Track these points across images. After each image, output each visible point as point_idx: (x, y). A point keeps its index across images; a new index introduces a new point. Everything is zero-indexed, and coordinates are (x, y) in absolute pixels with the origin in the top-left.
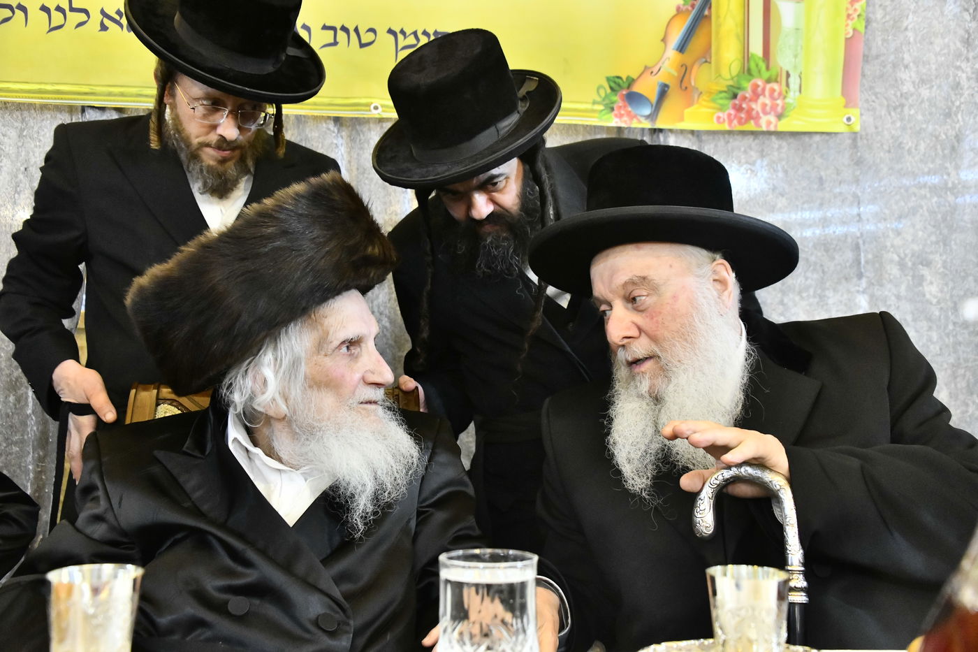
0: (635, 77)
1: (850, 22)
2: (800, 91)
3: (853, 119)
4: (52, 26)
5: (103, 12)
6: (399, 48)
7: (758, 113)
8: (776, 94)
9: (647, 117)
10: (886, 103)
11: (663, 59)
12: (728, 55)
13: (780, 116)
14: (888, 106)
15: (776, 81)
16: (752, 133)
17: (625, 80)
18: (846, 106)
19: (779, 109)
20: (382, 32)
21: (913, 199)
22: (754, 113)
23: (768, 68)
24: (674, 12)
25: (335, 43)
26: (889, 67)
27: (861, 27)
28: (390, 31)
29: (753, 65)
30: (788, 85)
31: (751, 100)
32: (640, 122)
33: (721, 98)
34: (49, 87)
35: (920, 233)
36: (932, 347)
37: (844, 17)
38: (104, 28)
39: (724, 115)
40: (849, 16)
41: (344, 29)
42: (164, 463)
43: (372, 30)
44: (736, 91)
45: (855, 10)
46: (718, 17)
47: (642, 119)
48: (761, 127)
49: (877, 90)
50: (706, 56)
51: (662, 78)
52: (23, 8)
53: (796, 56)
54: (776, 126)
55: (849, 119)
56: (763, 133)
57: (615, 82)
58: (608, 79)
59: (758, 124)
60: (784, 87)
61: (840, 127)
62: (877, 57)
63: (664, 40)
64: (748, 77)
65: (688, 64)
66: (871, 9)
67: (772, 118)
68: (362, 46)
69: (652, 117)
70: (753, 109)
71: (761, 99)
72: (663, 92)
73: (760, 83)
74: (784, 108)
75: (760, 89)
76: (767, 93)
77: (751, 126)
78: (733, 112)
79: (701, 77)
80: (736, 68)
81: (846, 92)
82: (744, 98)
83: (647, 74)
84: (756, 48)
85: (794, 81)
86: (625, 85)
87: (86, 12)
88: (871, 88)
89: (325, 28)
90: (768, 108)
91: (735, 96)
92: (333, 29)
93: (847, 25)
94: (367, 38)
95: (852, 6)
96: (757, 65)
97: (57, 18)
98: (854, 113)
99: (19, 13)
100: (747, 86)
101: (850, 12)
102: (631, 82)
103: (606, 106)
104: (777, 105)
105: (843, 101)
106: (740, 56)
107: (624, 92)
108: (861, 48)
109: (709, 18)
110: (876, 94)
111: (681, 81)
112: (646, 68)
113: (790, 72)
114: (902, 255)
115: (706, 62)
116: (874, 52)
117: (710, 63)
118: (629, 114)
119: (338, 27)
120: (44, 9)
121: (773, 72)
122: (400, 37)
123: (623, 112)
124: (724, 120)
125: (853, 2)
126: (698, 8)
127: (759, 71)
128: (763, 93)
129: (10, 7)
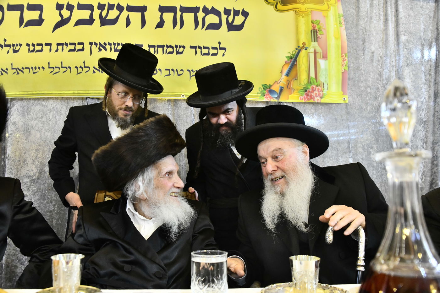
0: (272, 85)
1: (343, 67)
2: (328, 89)
3: (346, 99)
4: (78, 72)
5: (94, 67)
6: (191, 76)
7: (314, 96)
8: (320, 90)
9: (276, 98)
10: (356, 94)
11: (281, 79)
12: (303, 77)
13: (321, 98)
14: (357, 95)
15: (320, 86)
16: (312, 103)
17: (268, 86)
18: (343, 95)
19: (321, 95)
20: (185, 70)
21: (367, 126)
22: (313, 96)
23: (317, 82)
24: (285, 63)
25: (170, 75)
26: (356, 82)
27: (347, 69)
28: (188, 70)
29: (312, 81)
30: (324, 87)
31: (311, 92)
32: (274, 100)
33: (302, 92)
34: (76, 92)
35: (369, 137)
36: (374, 176)
37: (341, 65)
38: (94, 72)
39: (302, 97)
40: (342, 65)
41: (173, 70)
42: (104, 217)
43: (182, 70)
44: (306, 89)
45: (344, 63)
46: (299, 65)
47: (274, 99)
48: (315, 101)
49: (353, 89)
50: (296, 78)
51: (281, 85)
52: (70, 68)
53: (326, 78)
54: (320, 101)
55: (344, 99)
56: (316, 103)
57: (265, 86)
58: (262, 85)
59: (314, 100)
60: (322, 88)
61: (342, 102)
62: (352, 79)
63: (281, 72)
64: (311, 85)
65: (290, 79)
66: (349, 63)
67: (319, 98)
68: (179, 75)
69: (278, 98)
70: (312, 95)
71: (315, 92)
72: (282, 89)
73: (314, 86)
74: (323, 95)
75: (314, 89)
76: (317, 90)
77: (312, 101)
78: (305, 96)
79: (294, 85)
80: (306, 82)
81: (343, 89)
82: (309, 92)
83: (276, 84)
84: (313, 75)
85: (326, 86)
86: (269, 87)
87: (89, 67)
88: (351, 89)
89: (166, 70)
90: (317, 95)
91: (306, 91)
92: (169, 70)
93: (342, 68)
94: (180, 73)
95: (343, 62)
96: (313, 81)
97: (80, 70)
98: (346, 97)
99: (69, 69)
100: (310, 87)
101: (343, 64)
102: (270, 86)
103: (262, 94)
104: (320, 94)
105: (342, 93)
106: (307, 78)
107: (268, 90)
108: (347, 76)
109: (296, 65)
110: (353, 91)
111: (288, 86)
112: (275, 82)
113: (324, 83)
114: (363, 145)
115: (296, 79)
116: (351, 77)
117: (297, 80)
118: (270, 97)
119: (171, 69)
120: (76, 67)
121: (319, 83)
122: (192, 72)
123: (268, 96)
124: (303, 99)
125: (343, 61)
126: (293, 61)
127: (314, 83)
128: (315, 90)
129: (66, 67)
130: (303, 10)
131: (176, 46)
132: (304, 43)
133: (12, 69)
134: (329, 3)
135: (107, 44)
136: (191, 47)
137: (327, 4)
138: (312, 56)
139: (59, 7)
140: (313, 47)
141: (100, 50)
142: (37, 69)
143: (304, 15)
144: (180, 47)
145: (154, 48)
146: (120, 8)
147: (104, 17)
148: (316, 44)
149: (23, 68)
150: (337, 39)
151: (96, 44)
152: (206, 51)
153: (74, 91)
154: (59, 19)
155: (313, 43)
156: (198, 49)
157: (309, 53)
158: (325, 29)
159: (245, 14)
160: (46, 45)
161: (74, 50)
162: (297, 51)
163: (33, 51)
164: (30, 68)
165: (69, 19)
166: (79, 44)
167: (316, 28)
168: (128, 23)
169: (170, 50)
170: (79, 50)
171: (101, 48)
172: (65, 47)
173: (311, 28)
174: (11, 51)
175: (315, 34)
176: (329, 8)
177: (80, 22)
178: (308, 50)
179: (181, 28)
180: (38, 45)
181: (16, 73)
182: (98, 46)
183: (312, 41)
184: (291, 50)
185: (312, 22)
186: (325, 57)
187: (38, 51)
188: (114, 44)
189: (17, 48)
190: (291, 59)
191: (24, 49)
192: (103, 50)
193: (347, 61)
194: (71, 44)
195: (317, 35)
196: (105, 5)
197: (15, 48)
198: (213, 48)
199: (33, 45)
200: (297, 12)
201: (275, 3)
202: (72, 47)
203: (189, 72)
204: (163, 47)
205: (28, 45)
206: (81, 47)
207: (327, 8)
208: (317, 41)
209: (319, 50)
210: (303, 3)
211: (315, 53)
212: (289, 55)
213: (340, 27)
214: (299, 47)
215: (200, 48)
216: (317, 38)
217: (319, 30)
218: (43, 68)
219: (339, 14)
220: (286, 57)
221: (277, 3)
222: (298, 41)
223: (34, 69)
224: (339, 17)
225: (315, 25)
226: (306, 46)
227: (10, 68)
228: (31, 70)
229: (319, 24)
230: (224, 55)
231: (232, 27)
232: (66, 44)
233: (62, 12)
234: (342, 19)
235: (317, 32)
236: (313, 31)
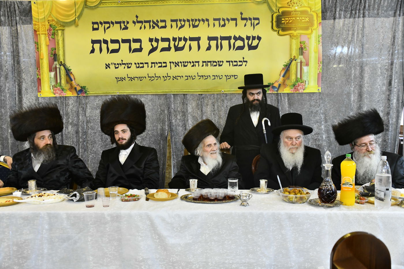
4: (165, 80)
5: (173, 76)
6: (227, 79)
8: (303, 85)
9: (276, 91)
10: (327, 86)
11: (280, 79)
12: (293, 78)
13: (304, 90)
15: (303, 83)
19: (304, 88)
20: (224, 76)
22: (298, 89)
23: (301, 80)
24: (282, 69)
25: (215, 79)
27: (321, 71)
28: (225, 76)
29: (298, 80)
30: (305, 83)
31: (298, 87)
32: (275, 92)
33: (292, 86)
34: (164, 91)
38: (173, 79)
39: (292, 90)
40: (318, 69)
41: (217, 76)
43: (222, 76)
45: (320, 68)
46: (291, 70)
47: (275, 91)
50: (289, 78)
51: (280, 83)
52: (160, 77)
53: (307, 77)
54: (303, 92)
55: (319, 90)
56: (300, 93)
60: (305, 84)
61: (317, 91)
63: (280, 75)
64: (297, 82)
65: (285, 79)
67: (302, 90)
68: (220, 79)
69: (277, 91)
71: (300, 86)
72: (280, 85)
73: (299, 83)
74: (305, 88)
77: (298, 92)
78: (294, 89)
79: (288, 82)
80: (295, 80)
81: (318, 84)
82: (296, 86)
84: (299, 76)
85: (307, 83)
87: (170, 77)
89: (213, 76)
90: (301, 88)
91: (294, 86)
93: (318, 71)
94: (221, 77)
97: (165, 78)
98: (320, 88)
100: (297, 84)
102: (273, 84)
105: (317, 86)
106: (295, 78)
107: (272, 86)
109: (289, 70)
110: (325, 84)
111: (283, 83)
112: (276, 81)
113: (306, 81)
118: (273, 90)
119: (216, 75)
120: (163, 77)
121: (302, 81)
122: (227, 77)
123: (271, 90)
125: (319, 66)
126: (287, 68)
127: (299, 81)
128: (300, 85)
129: (158, 77)
130: (295, 35)
131: (218, 62)
132: (295, 56)
133: (128, 78)
134: (313, 28)
135: (179, 62)
136: (227, 62)
137: (311, 29)
138: (299, 65)
139: (151, 40)
140: (300, 59)
141: (176, 66)
142: (142, 78)
143: (295, 38)
144: (221, 62)
145: (205, 63)
146: (185, 40)
147: (176, 46)
148: (302, 56)
149: (134, 77)
150: (315, 52)
151: (173, 63)
152: (235, 63)
153: (163, 90)
154: (151, 47)
155: (300, 56)
156: (231, 63)
157: (297, 62)
158: (308, 47)
159: (259, 38)
160: (145, 63)
161: (161, 67)
162: (290, 61)
163: (138, 67)
164: (138, 77)
165: (157, 48)
166: (164, 63)
167: (302, 47)
168: (190, 48)
169: (215, 64)
170: (164, 67)
171: (176, 65)
172: (156, 64)
173: (299, 46)
174: (126, 67)
175: (302, 50)
176: (312, 32)
177: (163, 50)
178: (297, 61)
179: (221, 50)
180: (141, 63)
181: (131, 80)
182: (175, 64)
183: (300, 55)
184: (286, 60)
185: (300, 43)
186: (307, 65)
187: (141, 67)
188: (183, 62)
189: (130, 65)
190: (286, 66)
191: (134, 66)
192: (177, 66)
193: (321, 66)
194: (159, 63)
195: (303, 51)
196: (177, 38)
197: (128, 66)
198: (240, 61)
199: (138, 64)
200: (291, 36)
201: (278, 30)
202: (160, 65)
203: (226, 77)
204: (210, 62)
205: (135, 64)
206: (165, 65)
207: (311, 32)
208: (303, 55)
209: (303, 60)
210: (295, 30)
211: (301, 62)
212: (285, 64)
213: (318, 44)
214: (291, 59)
215: (232, 62)
216: (303, 53)
217: (304, 48)
218: (145, 77)
219: (319, 35)
220: (283, 65)
221: (279, 30)
222: (291, 55)
223: (140, 78)
224: (318, 38)
225: (302, 44)
226: (296, 58)
227: (126, 77)
228: (139, 78)
229: (304, 44)
230: (246, 65)
231: (251, 48)
232: (157, 63)
233: (152, 43)
234: (320, 38)
235: (303, 49)
236: (300, 48)
